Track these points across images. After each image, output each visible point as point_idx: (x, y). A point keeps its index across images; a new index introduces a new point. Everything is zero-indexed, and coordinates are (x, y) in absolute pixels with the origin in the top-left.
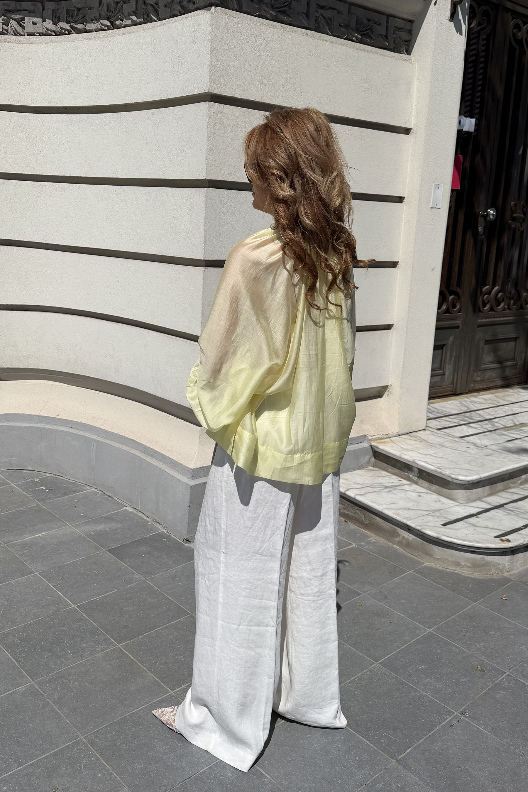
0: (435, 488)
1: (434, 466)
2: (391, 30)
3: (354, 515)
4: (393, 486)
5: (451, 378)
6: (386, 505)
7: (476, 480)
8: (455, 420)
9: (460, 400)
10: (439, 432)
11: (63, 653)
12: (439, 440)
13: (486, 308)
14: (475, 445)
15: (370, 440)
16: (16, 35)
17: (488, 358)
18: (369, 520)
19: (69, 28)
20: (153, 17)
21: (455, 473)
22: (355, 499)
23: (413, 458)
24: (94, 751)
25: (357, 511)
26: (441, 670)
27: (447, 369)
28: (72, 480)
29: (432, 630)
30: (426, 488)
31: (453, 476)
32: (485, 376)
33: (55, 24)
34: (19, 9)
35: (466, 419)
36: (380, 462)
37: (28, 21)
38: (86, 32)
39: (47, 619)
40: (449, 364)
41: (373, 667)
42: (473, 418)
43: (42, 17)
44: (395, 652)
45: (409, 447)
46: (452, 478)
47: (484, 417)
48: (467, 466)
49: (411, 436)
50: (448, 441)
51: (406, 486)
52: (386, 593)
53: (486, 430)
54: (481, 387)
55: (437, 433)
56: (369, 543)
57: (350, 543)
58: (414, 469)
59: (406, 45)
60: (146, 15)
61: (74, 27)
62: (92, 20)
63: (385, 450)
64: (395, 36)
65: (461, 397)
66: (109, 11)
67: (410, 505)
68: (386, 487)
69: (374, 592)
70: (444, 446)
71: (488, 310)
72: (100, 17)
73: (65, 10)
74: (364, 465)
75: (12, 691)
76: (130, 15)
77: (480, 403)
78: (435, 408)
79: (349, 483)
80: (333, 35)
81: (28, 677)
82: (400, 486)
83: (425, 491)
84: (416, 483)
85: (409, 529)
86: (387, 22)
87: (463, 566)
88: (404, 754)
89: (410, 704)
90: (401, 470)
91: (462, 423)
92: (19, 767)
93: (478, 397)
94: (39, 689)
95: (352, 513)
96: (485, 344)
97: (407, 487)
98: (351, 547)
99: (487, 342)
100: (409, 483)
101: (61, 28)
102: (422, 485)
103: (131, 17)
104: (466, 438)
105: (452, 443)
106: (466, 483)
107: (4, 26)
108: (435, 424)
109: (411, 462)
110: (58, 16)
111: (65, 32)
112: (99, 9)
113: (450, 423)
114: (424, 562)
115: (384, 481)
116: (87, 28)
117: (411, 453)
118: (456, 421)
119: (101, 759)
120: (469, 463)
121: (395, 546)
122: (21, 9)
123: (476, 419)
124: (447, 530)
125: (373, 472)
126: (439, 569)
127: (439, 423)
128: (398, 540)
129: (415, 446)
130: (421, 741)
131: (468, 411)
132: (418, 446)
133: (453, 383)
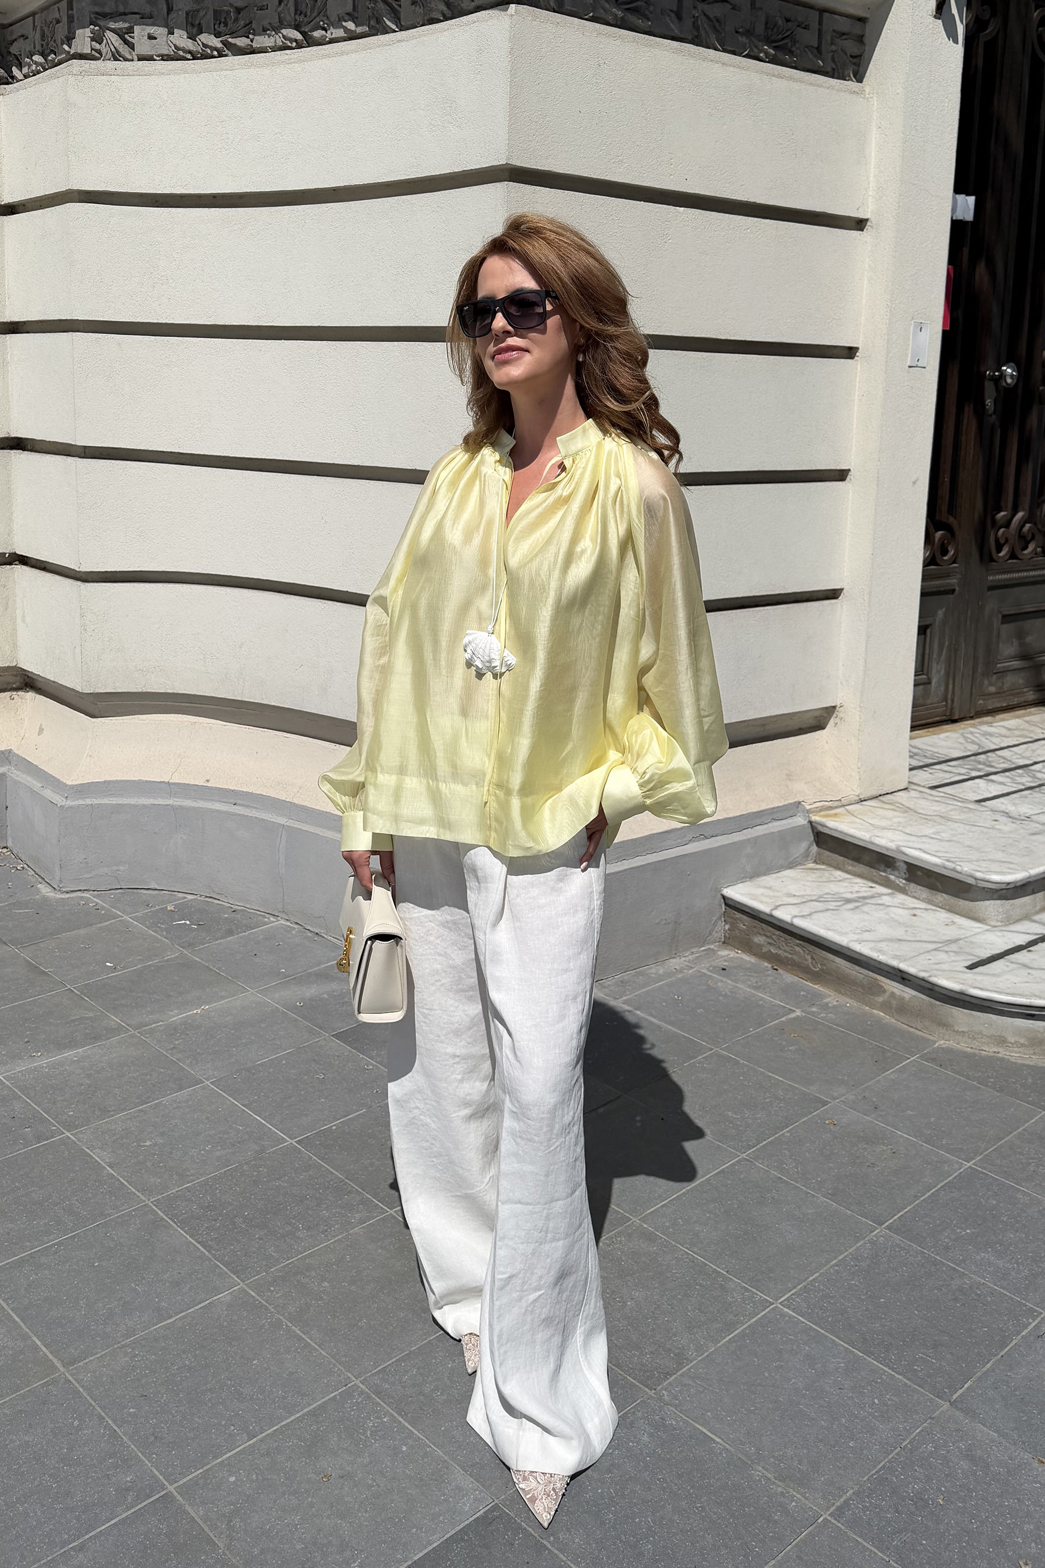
0: (942, 899)
1: (939, 857)
2: (828, 37)
3: (790, 956)
4: (859, 898)
5: (942, 689)
6: (854, 933)
7: (1021, 881)
8: (960, 770)
9: (961, 731)
10: (933, 792)
11: (288, 1228)
12: (937, 808)
13: (1001, 554)
14: (1007, 814)
15: (808, 811)
16: (116, 59)
17: (1008, 649)
18: (821, 965)
19: (219, 45)
20: (388, 23)
21: (982, 869)
22: (792, 925)
23: (895, 843)
24: (385, 1406)
25: (797, 949)
26: (1003, 1237)
27: (934, 671)
28: (238, 905)
29: (974, 1164)
30: (923, 900)
31: (979, 875)
32: (1003, 684)
33: (192, 37)
34: (122, 11)
35: (981, 766)
36: (827, 853)
37: (140, 33)
38: (253, 51)
39: (246, 1167)
40: (937, 663)
41: (875, 1236)
42: (993, 764)
43: (166, 26)
44: (912, 1206)
45: (884, 823)
46: (976, 879)
47: (1013, 763)
48: (1000, 856)
49: (884, 802)
50: (955, 809)
51: (884, 897)
52: (874, 1099)
53: (1023, 787)
54: (998, 705)
55: (931, 795)
56: (825, 1007)
57: (790, 1009)
58: (898, 864)
59: (854, 64)
60: (375, 20)
61: (231, 44)
62: (265, 30)
63: (839, 829)
64: (834, 48)
65: (963, 726)
66: (299, 12)
67: (900, 933)
68: (848, 901)
69: (851, 1097)
70: (949, 820)
71: (1007, 557)
72: (281, 25)
73: (211, 13)
74: (799, 860)
75: (208, 1302)
76: (341, 19)
77: (1001, 735)
78: (919, 749)
79: (776, 894)
80: (725, 51)
81: (232, 1275)
82: (872, 897)
83: (923, 905)
84: (903, 891)
85: (902, 977)
86: (820, 23)
87: (1011, 1043)
88: (961, 1391)
89: (956, 1300)
90: (871, 867)
91: (974, 774)
92: (250, 1439)
93: (994, 724)
94: (257, 1297)
95: (785, 951)
96: (1002, 623)
97: (886, 900)
98: (792, 1015)
99: (1007, 618)
100: (890, 891)
101: (205, 45)
102: (915, 894)
103: (344, 24)
104: (988, 803)
105: (964, 812)
106: (1004, 886)
107: (94, 43)
108: (923, 777)
109: (893, 850)
110: (197, 22)
111: (212, 52)
112: (280, 9)
113: (952, 775)
114: (935, 1039)
115: (842, 890)
116: (255, 45)
117: (890, 834)
118: (963, 771)
119: (401, 1419)
120: (1004, 849)
121: (875, 1011)
122: (126, 11)
123: (998, 766)
124: (979, 978)
125: (818, 873)
126: (965, 1052)
127: (931, 775)
128: (880, 999)
129: (896, 820)
130: (989, 1365)
131: (980, 751)
132: (900, 820)
133: (945, 699)
